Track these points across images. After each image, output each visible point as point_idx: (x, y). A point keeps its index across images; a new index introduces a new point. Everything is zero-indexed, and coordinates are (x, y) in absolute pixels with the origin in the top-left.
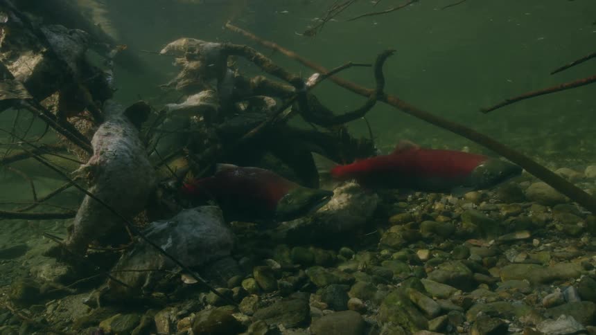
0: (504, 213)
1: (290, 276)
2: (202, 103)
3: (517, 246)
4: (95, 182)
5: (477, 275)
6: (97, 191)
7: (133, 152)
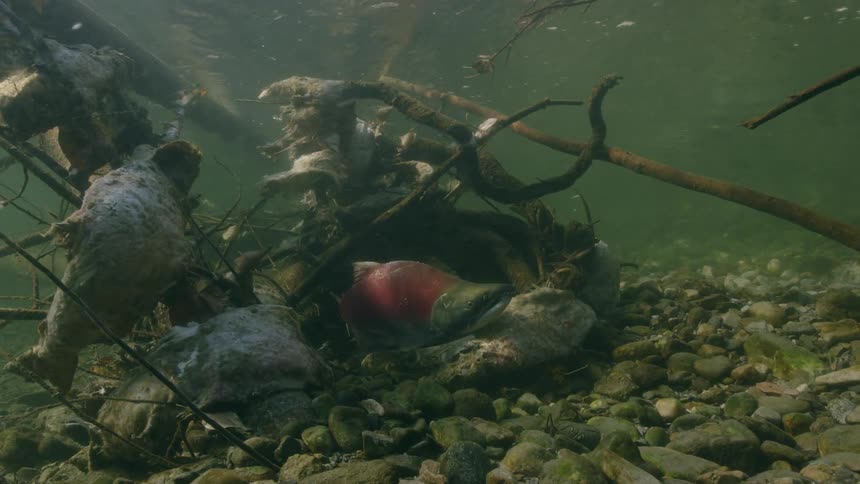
0: (827, 338)
1: (396, 426)
2: (312, 169)
3: (853, 394)
4: (76, 252)
5: (767, 445)
6: (77, 266)
7: (147, 210)
